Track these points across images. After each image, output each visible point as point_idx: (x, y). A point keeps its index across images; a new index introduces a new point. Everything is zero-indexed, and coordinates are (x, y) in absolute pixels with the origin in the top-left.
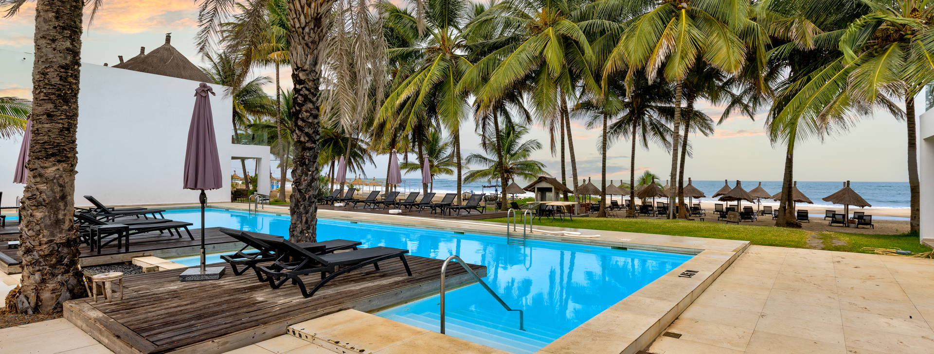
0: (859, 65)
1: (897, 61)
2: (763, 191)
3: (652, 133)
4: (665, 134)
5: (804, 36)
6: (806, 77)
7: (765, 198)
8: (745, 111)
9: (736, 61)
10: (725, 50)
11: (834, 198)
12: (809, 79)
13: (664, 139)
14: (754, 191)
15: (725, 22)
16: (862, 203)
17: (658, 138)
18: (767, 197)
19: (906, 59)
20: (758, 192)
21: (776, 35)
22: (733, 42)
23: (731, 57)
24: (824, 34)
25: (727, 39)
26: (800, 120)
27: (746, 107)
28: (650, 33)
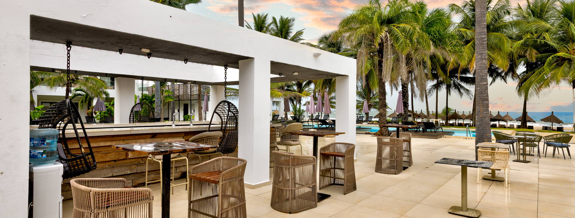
0: (554, 69)
1: (567, 69)
2: (509, 116)
3: (454, 88)
4: (461, 89)
5: (531, 58)
6: (533, 72)
7: (510, 120)
8: (502, 79)
9: (506, 65)
10: (501, 61)
11: (545, 120)
12: (534, 73)
13: (460, 92)
14: (506, 116)
15: (500, 49)
16: (559, 122)
17: (457, 91)
18: (511, 120)
19: (570, 68)
20: (507, 117)
21: (520, 54)
22: (504, 58)
23: (504, 63)
24: (540, 55)
25: (501, 57)
26: (531, 89)
27: (503, 77)
28: (469, 54)
